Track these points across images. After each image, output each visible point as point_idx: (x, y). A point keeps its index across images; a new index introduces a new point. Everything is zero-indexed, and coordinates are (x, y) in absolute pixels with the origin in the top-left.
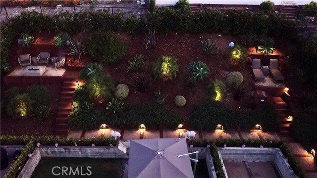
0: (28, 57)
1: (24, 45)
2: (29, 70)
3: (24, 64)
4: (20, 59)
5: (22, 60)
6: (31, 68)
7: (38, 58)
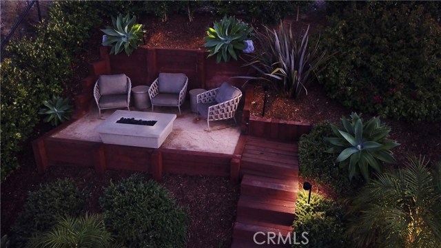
0: (124, 83)
1: (117, 50)
2: (122, 121)
3: (109, 105)
4: (99, 88)
5: (105, 90)
6: (128, 115)
7: (152, 90)
